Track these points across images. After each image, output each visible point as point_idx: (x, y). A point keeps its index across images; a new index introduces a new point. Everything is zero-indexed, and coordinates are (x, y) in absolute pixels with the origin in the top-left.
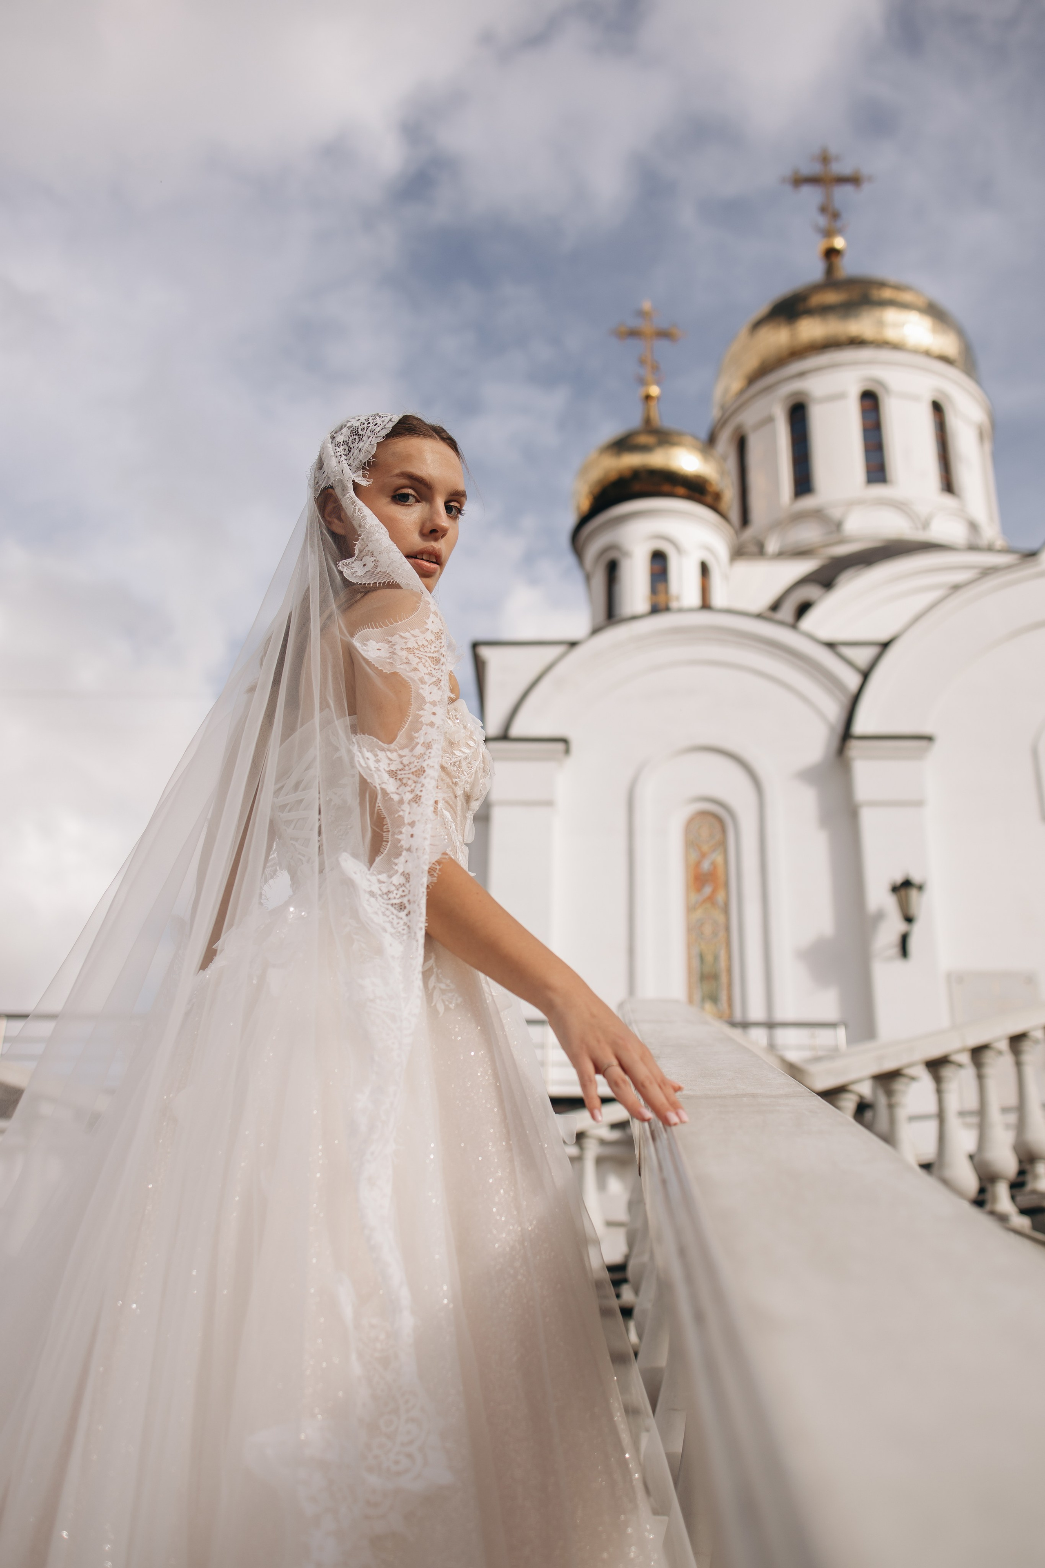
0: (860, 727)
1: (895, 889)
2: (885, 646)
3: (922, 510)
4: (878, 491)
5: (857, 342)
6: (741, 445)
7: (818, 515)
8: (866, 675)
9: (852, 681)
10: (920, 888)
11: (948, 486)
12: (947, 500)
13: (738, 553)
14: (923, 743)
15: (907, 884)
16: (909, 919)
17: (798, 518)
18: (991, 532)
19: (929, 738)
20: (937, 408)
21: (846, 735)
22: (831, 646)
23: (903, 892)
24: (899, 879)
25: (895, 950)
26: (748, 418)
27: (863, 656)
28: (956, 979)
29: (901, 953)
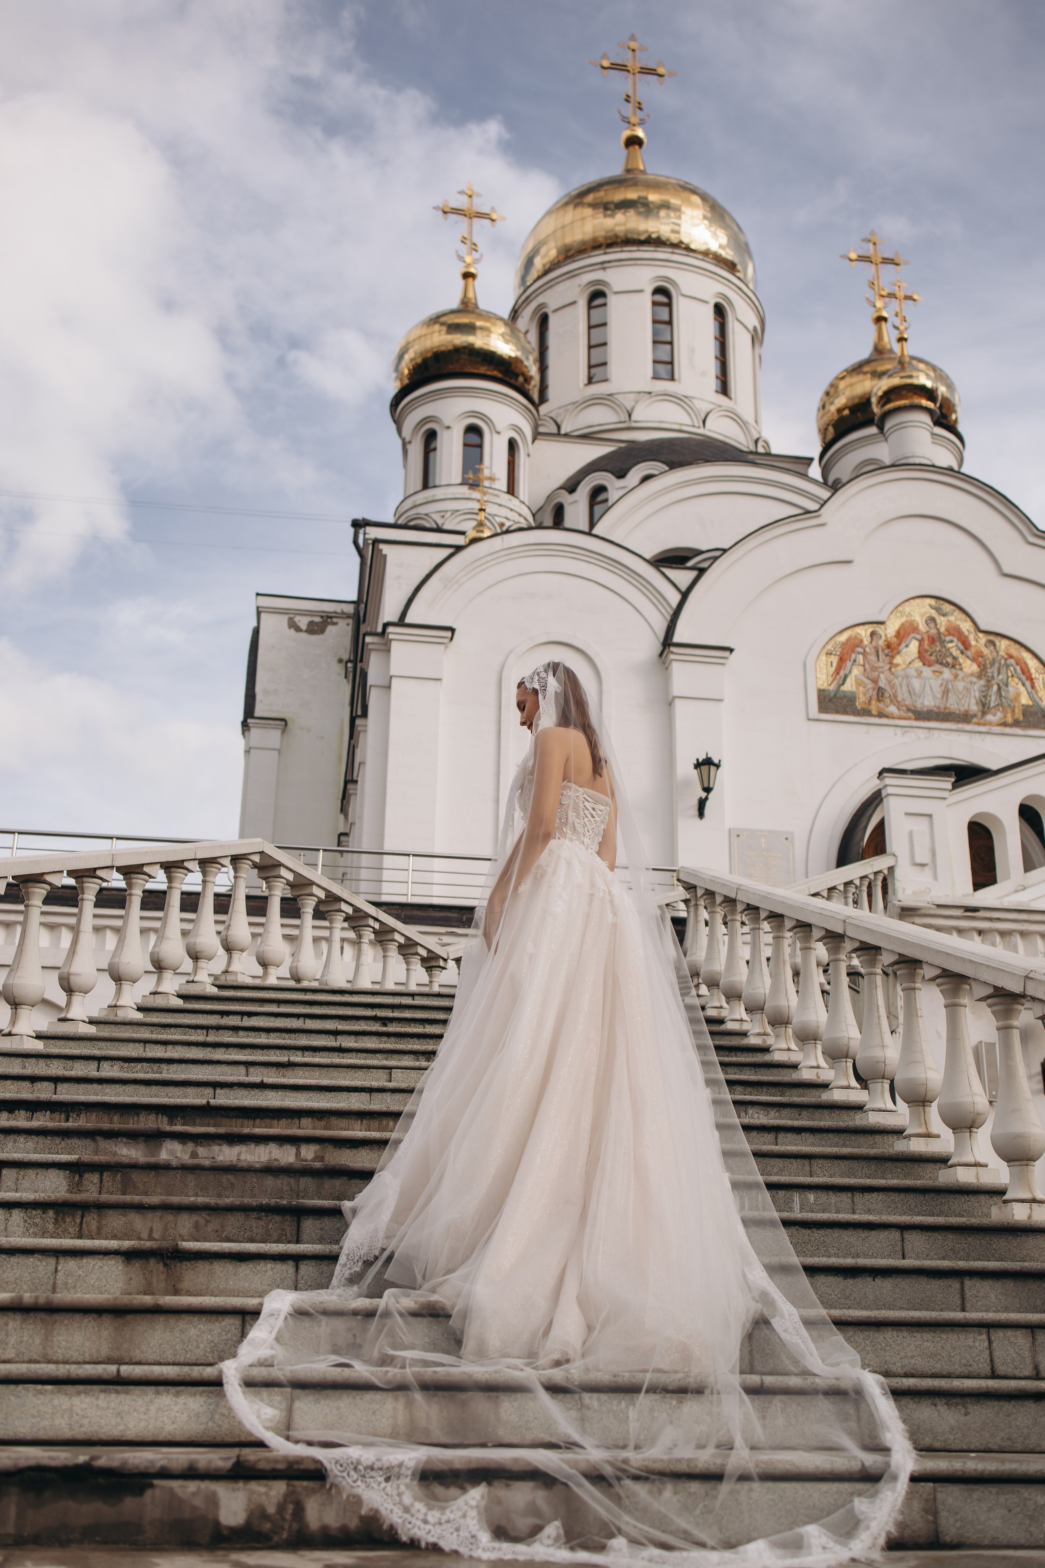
0: (678, 637)
1: (698, 765)
2: (700, 572)
3: (702, 406)
4: (664, 386)
5: (654, 242)
7: (612, 400)
8: (685, 595)
9: (674, 598)
10: (718, 766)
11: (724, 389)
12: (722, 399)
13: (539, 433)
14: (726, 654)
15: (708, 762)
16: (707, 789)
17: (591, 402)
18: (755, 433)
19: (731, 650)
20: (719, 311)
21: (667, 642)
22: (658, 568)
23: (705, 768)
24: (701, 757)
25: (695, 811)
26: (552, 299)
27: (682, 578)
28: (735, 835)
29: (696, 813)
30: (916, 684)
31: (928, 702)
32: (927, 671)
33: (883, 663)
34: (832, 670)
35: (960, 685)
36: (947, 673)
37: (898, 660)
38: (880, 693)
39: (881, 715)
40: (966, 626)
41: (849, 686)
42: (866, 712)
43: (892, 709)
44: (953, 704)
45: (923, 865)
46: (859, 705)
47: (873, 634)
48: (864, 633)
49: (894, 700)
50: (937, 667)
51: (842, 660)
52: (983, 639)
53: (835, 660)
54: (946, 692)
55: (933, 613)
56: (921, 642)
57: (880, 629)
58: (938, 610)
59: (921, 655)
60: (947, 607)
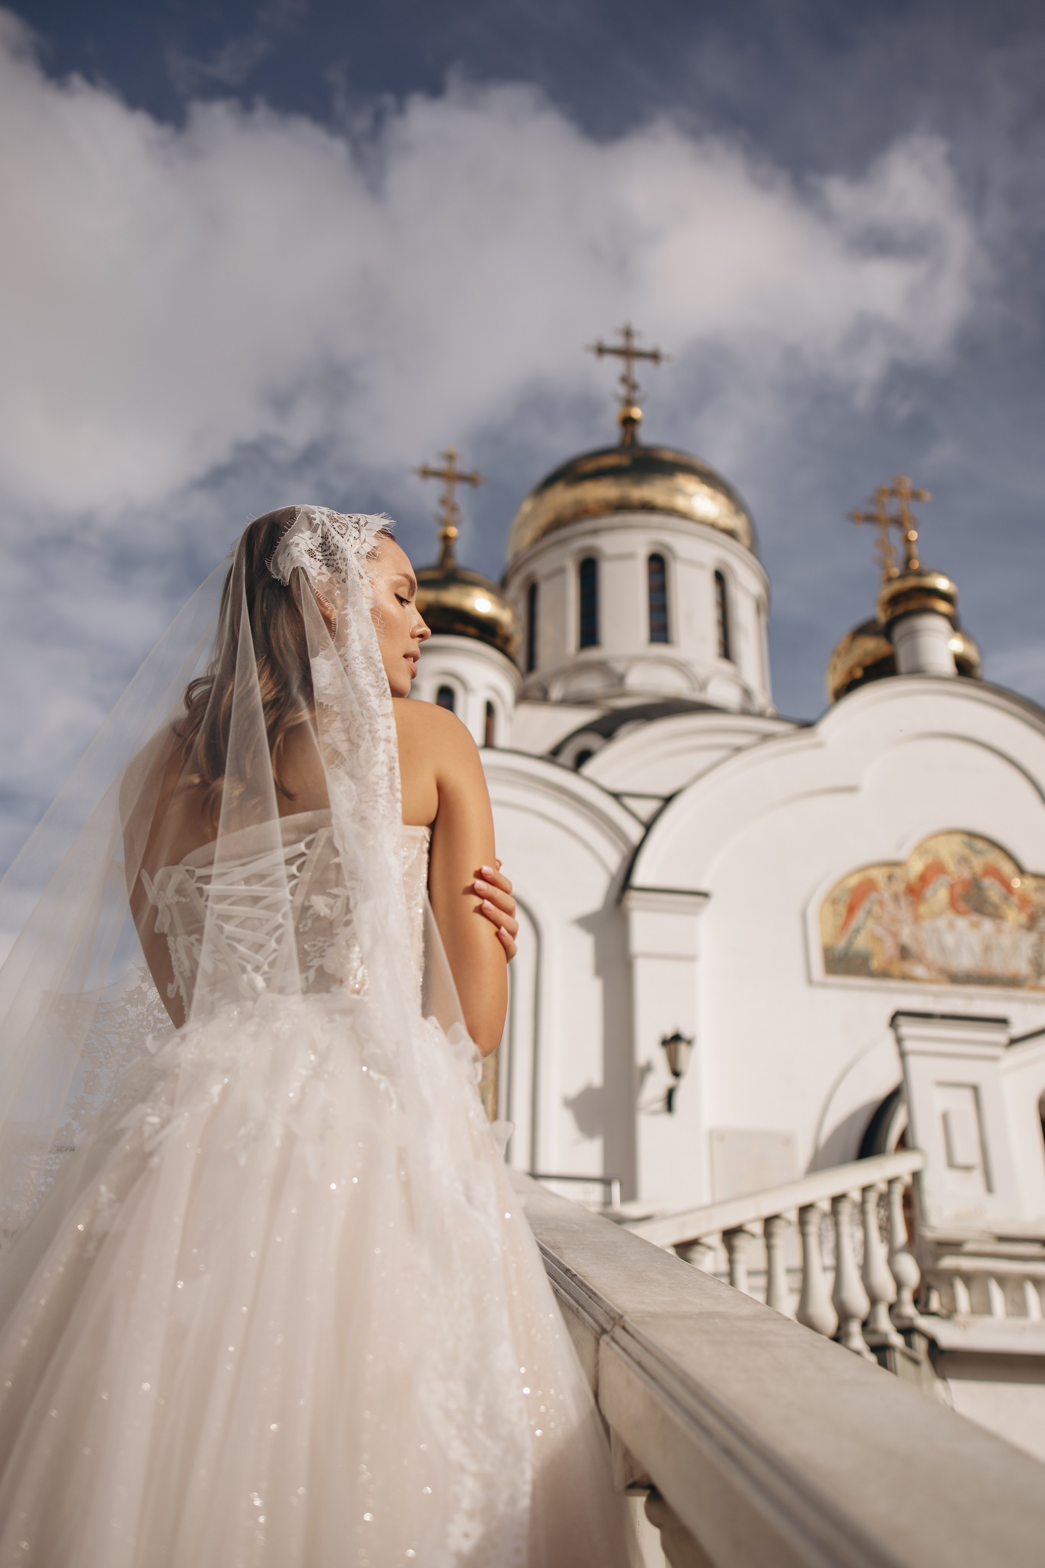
0: (640, 878)
1: (665, 1043)
2: (668, 800)
3: (701, 671)
4: (659, 650)
5: (648, 507)
6: (532, 592)
7: (602, 667)
8: (648, 826)
9: (635, 832)
10: (689, 1043)
11: (726, 653)
12: (725, 666)
13: (523, 697)
14: (699, 899)
15: (677, 1038)
16: (676, 1074)
17: (583, 668)
18: (762, 699)
19: (705, 895)
20: (720, 578)
21: (625, 885)
22: (616, 796)
23: (672, 1046)
24: (669, 1033)
25: (660, 1105)
26: (541, 567)
27: (646, 809)
28: (717, 1136)
29: (666, 1107)
30: (949, 939)
31: (965, 962)
32: (962, 923)
33: (904, 912)
34: (840, 921)
35: (1006, 940)
36: (988, 925)
37: (923, 909)
38: (904, 953)
39: (906, 977)
40: (1007, 868)
41: (861, 943)
42: (884, 974)
43: (919, 971)
44: (997, 965)
45: (967, 1168)
46: (875, 964)
47: (890, 878)
48: (879, 875)
49: (919, 959)
50: (975, 917)
51: (851, 910)
52: (1030, 883)
53: (843, 909)
54: (987, 949)
55: (967, 852)
56: (952, 887)
57: (898, 871)
58: (970, 847)
59: (953, 904)
60: (980, 845)
